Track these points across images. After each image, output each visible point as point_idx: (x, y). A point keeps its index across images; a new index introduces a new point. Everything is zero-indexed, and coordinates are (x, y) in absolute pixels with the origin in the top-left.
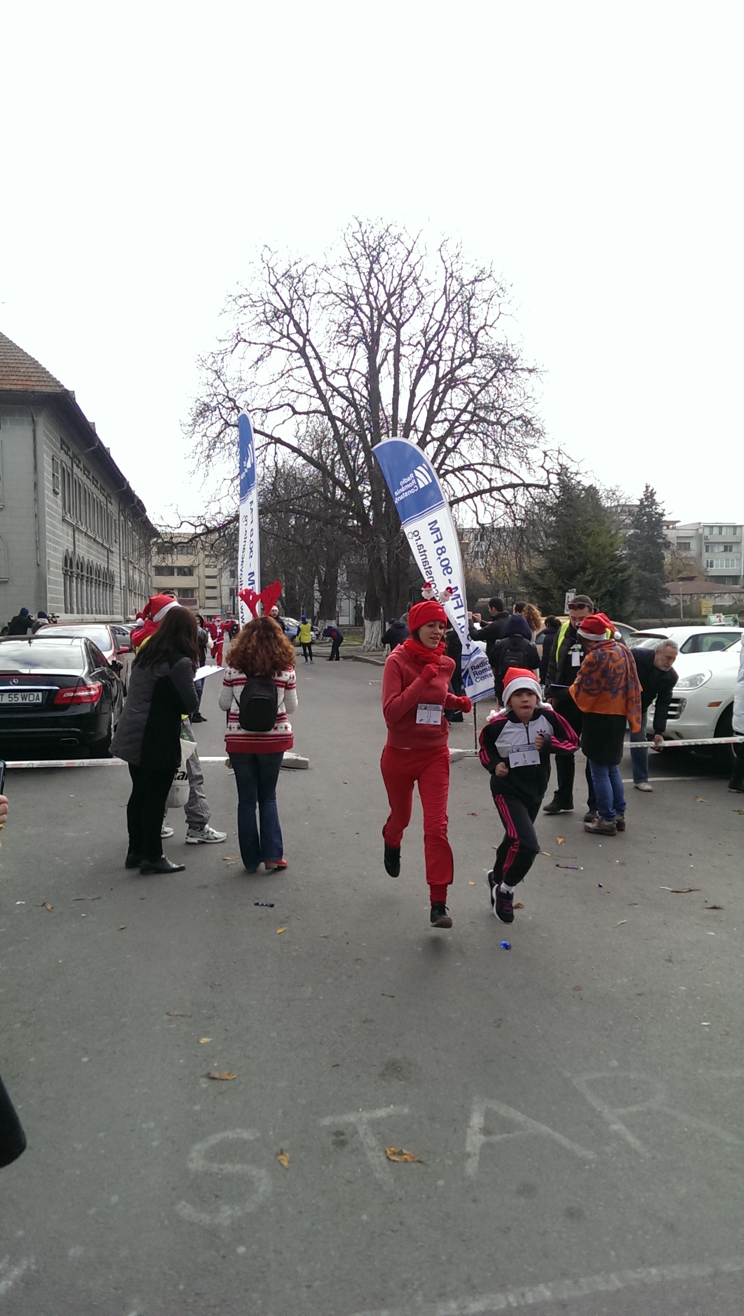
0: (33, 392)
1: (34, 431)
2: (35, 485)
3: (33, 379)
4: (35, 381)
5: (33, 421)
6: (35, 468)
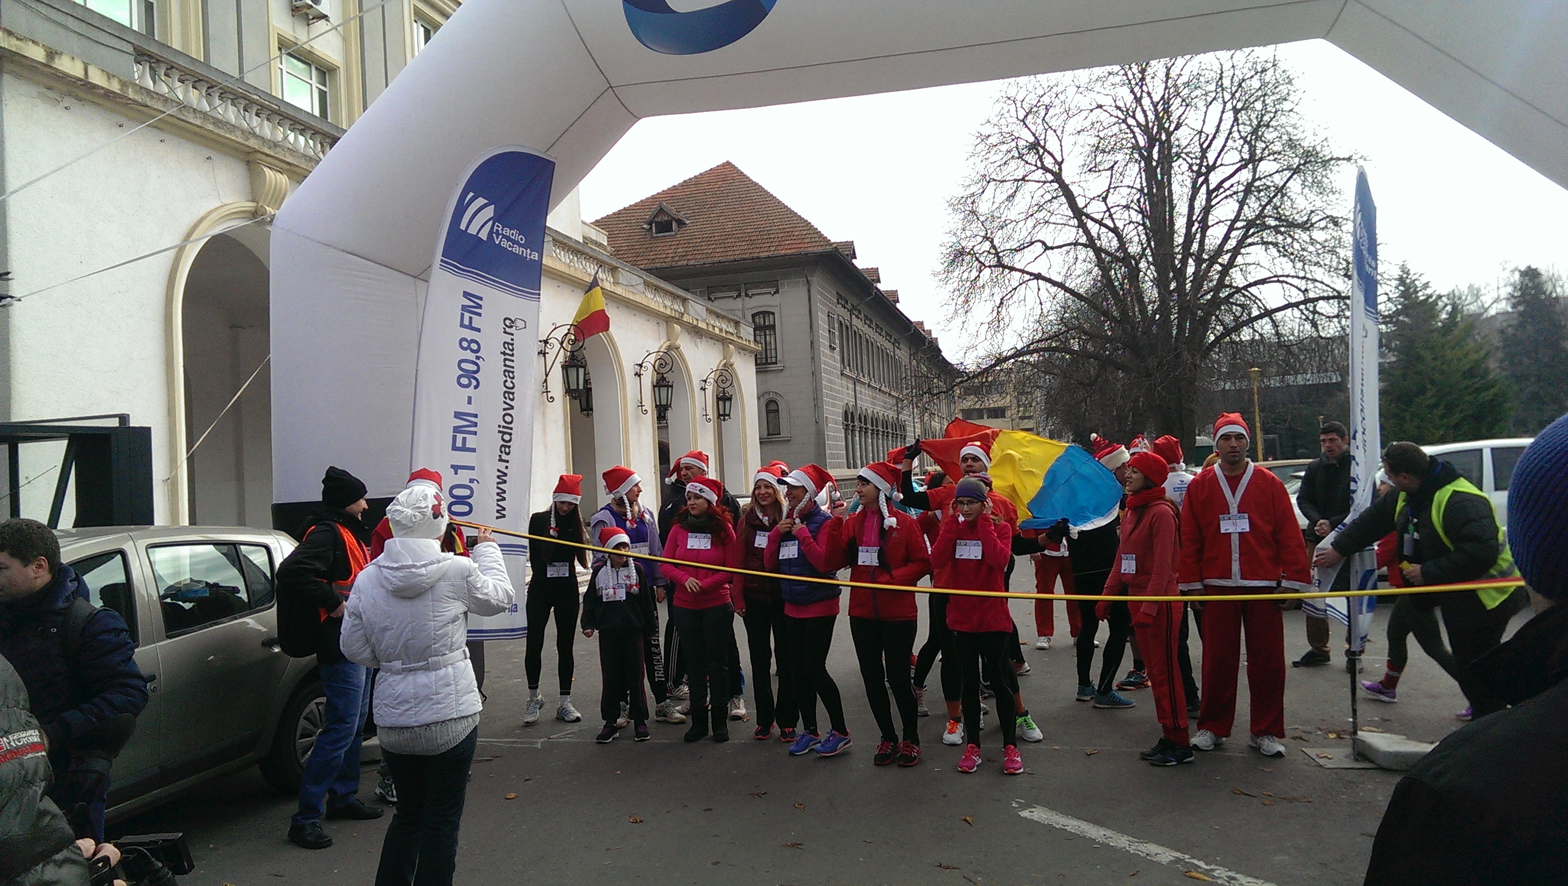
0: (805, 254)
1: (809, 291)
2: (812, 343)
3: (806, 241)
4: (808, 243)
5: (808, 282)
6: (811, 327)
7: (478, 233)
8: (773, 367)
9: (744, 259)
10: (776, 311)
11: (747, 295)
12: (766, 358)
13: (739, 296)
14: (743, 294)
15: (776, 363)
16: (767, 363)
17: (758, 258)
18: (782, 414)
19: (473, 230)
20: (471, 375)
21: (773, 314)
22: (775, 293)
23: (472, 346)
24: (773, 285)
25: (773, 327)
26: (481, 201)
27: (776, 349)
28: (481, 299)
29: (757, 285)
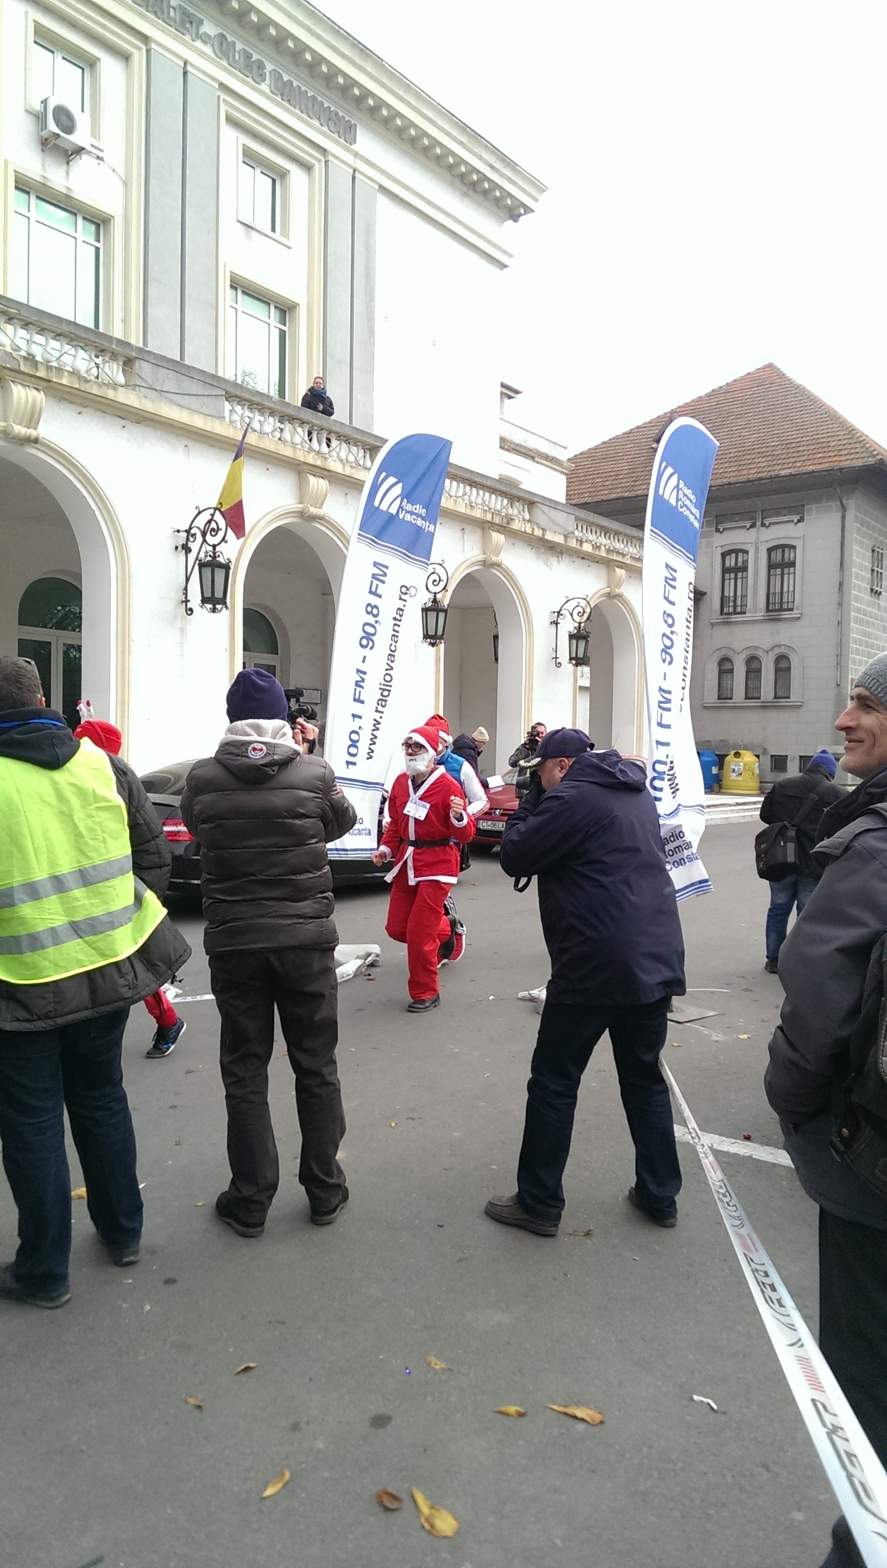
0: (841, 469)
1: (843, 518)
2: (841, 584)
3: (844, 452)
4: (845, 455)
5: (842, 505)
6: (842, 564)
7: (388, 509)
8: (786, 615)
9: (761, 479)
10: (798, 544)
11: (763, 525)
12: (781, 603)
13: (753, 526)
14: (759, 523)
15: (792, 610)
16: (781, 610)
17: (777, 476)
18: (795, 673)
19: (384, 507)
20: (368, 636)
21: (794, 547)
22: (799, 521)
23: (372, 610)
24: (798, 511)
25: (793, 564)
26: (392, 480)
27: (794, 591)
28: (387, 567)
29: (777, 511)
